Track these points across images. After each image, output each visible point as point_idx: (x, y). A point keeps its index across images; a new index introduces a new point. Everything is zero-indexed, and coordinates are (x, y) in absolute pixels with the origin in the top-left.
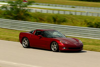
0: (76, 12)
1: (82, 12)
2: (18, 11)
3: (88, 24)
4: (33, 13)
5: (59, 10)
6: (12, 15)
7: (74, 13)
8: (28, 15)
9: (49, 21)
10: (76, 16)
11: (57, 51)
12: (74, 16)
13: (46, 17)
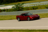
0: (41, 4)
1: (43, 4)
2: (19, 8)
3: (46, 8)
4: (25, 7)
5: (34, 5)
6: (17, 10)
7: (40, 5)
8: (23, 8)
9: (31, 9)
10: (41, 5)
11: (30, 20)
12: (40, 6)
13: (30, 8)
